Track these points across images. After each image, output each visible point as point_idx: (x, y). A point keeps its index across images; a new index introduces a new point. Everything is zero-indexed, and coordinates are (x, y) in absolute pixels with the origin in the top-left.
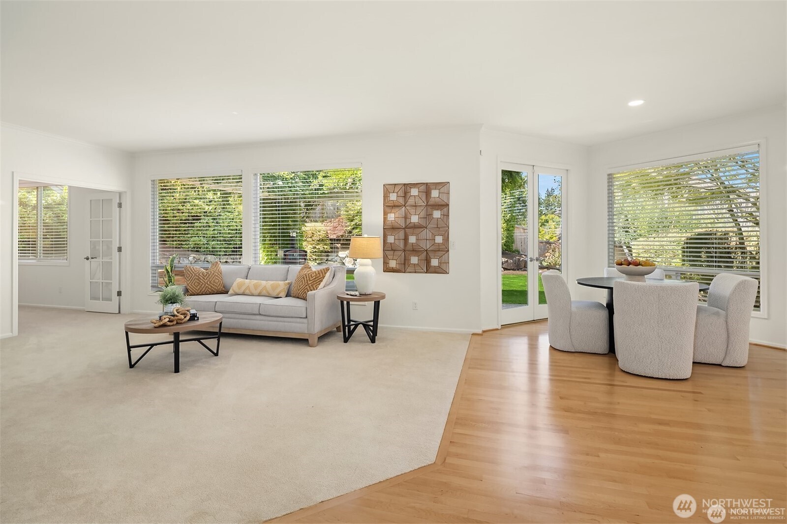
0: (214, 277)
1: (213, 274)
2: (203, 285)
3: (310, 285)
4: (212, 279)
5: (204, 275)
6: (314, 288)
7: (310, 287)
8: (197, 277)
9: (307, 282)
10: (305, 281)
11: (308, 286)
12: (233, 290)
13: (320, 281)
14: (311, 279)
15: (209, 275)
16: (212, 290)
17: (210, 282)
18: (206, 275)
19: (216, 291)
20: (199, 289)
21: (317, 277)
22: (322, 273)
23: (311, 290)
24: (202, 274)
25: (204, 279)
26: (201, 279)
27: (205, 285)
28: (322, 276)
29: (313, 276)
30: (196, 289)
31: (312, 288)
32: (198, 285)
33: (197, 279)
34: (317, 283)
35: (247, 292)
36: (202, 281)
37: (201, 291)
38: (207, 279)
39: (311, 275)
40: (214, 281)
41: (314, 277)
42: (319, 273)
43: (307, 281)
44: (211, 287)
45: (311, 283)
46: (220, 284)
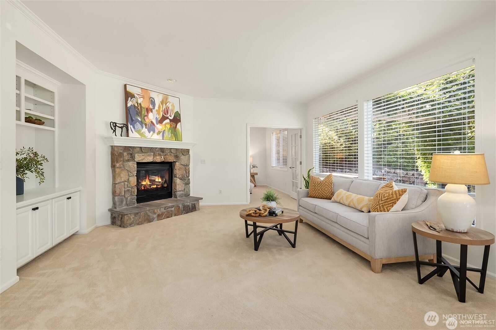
0: (324, 186)
1: (324, 183)
2: (317, 191)
3: (381, 205)
4: (323, 187)
5: (318, 183)
6: (384, 210)
7: (380, 207)
8: (314, 185)
9: (379, 202)
10: (377, 199)
11: (378, 206)
12: (334, 199)
13: (393, 203)
14: (383, 199)
15: (321, 184)
16: (323, 196)
17: (322, 189)
18: (320, 183)
19: (325, 197)
20: (314, 193)
21: (390, 198)
22: (396, 194)
23: (381, 211)
24: (317, 183)
25: (318, 186)
26: (316, 186)
27: (318, 191)
28: (394, 198)
29: (385, 196)
30: (313, 193)
31: (382, 209)
32: (314, 191)
33: (314, 186)
34: (388, 204)
35: (341, 202)
36: (316, 188)
37: (315, 195)
38: (320, 186)
39: (384, 195)
40: (325, 189)
41: (386, 198)
42: (392, 194)
43: (379, 200)
44: (322, 193)
45: (382, 203)
46: (328, 192)
